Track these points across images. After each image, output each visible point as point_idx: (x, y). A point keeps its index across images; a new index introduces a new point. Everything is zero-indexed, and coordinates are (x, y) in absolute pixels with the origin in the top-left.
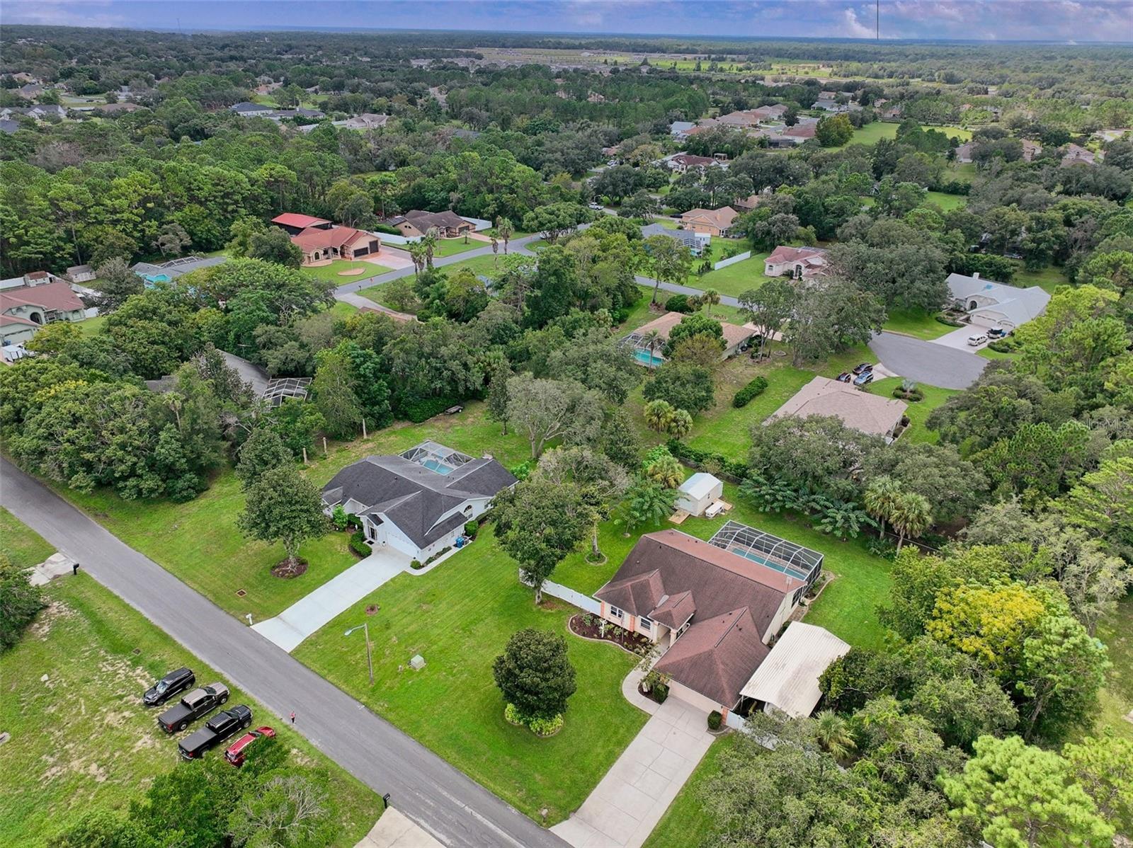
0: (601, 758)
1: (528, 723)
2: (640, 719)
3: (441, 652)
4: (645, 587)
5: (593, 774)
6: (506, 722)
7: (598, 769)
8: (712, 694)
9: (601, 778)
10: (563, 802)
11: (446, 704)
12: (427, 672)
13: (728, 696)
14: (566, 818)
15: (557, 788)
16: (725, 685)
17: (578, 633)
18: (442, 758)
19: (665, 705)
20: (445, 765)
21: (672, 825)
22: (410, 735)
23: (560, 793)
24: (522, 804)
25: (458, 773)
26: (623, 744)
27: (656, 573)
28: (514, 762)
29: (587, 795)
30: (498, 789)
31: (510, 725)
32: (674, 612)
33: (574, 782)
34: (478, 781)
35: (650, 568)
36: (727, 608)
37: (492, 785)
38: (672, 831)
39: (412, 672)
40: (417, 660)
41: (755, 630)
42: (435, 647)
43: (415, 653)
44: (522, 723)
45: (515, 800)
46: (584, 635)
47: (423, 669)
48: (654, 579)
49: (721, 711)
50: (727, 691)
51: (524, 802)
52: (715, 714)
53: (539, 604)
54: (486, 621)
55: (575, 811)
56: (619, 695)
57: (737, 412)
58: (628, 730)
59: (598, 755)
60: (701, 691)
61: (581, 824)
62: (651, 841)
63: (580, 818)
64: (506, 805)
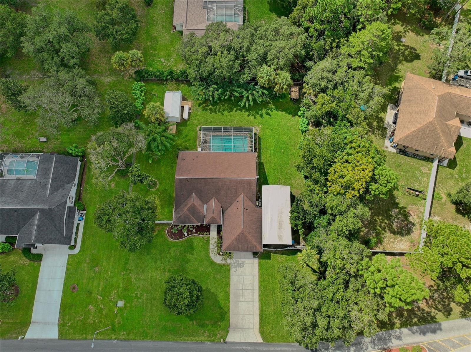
0: (224, 297)
2: (227, 269)
3: (125, 290)
4: (193, 208)
7: (226, 303)
8: (252, 249)
9: (229, 306)
10: (223, 327)
12: (128, 305)
13: (258, 247)
14: (228, 332)
16: (255, 243)
20: (171, 343)
21: (264, 308)
22: (147, 339)
25: (178, 342)
26: (228, 285)
27: (194, 196)
28: (194, 322)
29: (229, 317)
30: (197, 338)
32: (215, 216)
34: (188, 340)
35: (190, 195)
36: (234, 197)
38: (265, 311)
39: (122, 310)
41: (251, 203)
42: (120, 289)
45: (206, 338)
46: (178, 239)
51: (210, 337)
55: (229, 327)
56: (213, 263)
57: (151, 11)
58: (225, 277)
61: (234, 330)
62: (261, 320)
63: (233, 328)
64: (205, 343)
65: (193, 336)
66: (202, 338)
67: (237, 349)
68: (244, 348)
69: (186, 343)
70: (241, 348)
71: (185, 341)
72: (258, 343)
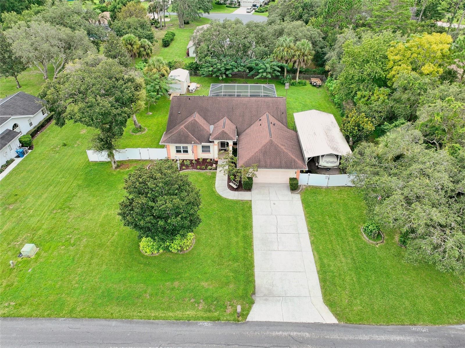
0: (241, 244)
1: (167, 249)
2: (246, 206)
3: (49, 233)
5: (245, 259)
6: (147, 257)
7: (246, 253)
9: (252, 257)
10: (240, 292)
11: (79, 271)
12: (43, 254)
13: (300, 162)
14: (253, 303)
15: (227, 284)
16: (293, 157)
18: (106, 318)
19: (254, 191)
20: (114, 323)
22: (58, 316)
23: (232, 286)
24: (208, 314)
25: (131, 322)
27: (197, 115)
28: (176, 284)
29: (253, 275)
30: (179, 314)
33: (235, 271)
34: (156, 318)
36: (254, 118)
37: (171, 314)
38: (329, 266)
39: (28, 261)
40: (28, 249)
42: (41, 231)
43: (22, 245)
44: (161, 251)
45: (201, 314)
47: (38, 254)
48: (198, 119)
49: (295, 176)
50: (297, 160)
51: (210, 311)
53: (116, 168)
54: (78, 195)
55: (254, 293)
56: (220, 199)
57: (166, 49)
58: (244, 216)
59: (237, 242)
61: (266, 300)
63: (262, 295)
64: (197, 323)
65: (169, 308)
66: (190, 313)
67: (278, 336)
68: (294, 334)
69: (153, 323)
70: (286, 334)
71: (150, 319)
72: (326, 324)
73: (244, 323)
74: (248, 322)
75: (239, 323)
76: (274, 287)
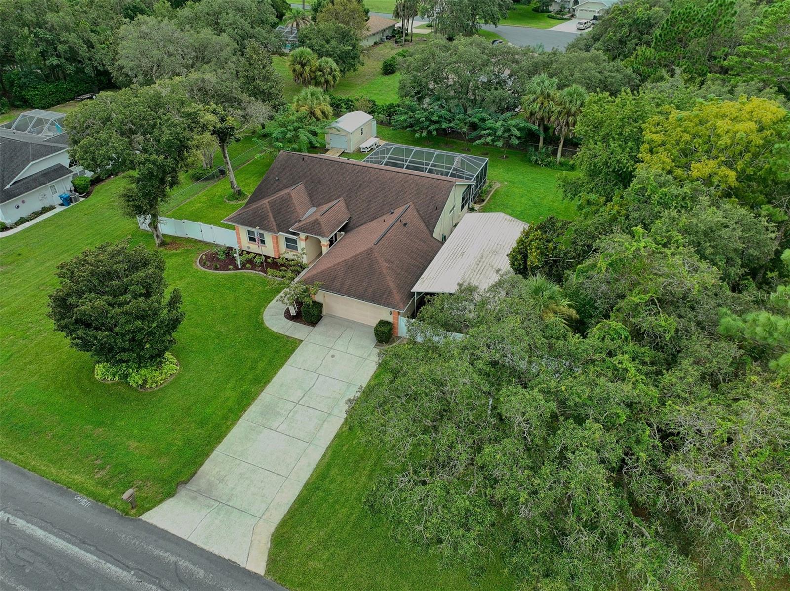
0: (230, 403)
1: (125, 377)
2: (288, 346)
4: (286, 202)
5: (218, 426)
6: (94, 382)
7: (225, 418)
8: (377, 298)
9: (228, 429)
10: (168, 473)
13: (397, 296)
14: (170, 495)
15: (161, 455)
16: (391, 285)
17: (209, 268)
19: (319, 328)
21: (333, 472)
23: (165, 460)
24: (100, 490)
26: (262, 380)
27: (300, 187)
28: (99, 431)
29: (207, 455)
30: (64, 474)
31: (101, 385)
32: (323, 220)
33: (188, 441)
34: (33, 469)
35: (293, 183)
36: (387, 207)
37: (55, 471)
38: (332, 482)
41: (423, 225)
44: (116, 378)
45: (90, 485)
46: (216, 269)
48: (297, 194)
49: (390, 319)
50: (395, 291)
51: (105, 485)
52: (383, 323)
53: (160, 246)
55: (185, 482)
56: (260, 325)
57: (386, 78)
58: (270, 362)
59: (226, 400)
60: (361, 297)
61: (194, 498)
62: (301, 502)
63: (194, 489)
64: (74, 496)
66: (79, 478)
67: (158, 558)
68: (183, 564)
70: (173, 559)
71: (25, 468)
72: (245, 568)
73: (132, 519)
74: (141, 520)
75: (127, 517)
76: (220, 484)
